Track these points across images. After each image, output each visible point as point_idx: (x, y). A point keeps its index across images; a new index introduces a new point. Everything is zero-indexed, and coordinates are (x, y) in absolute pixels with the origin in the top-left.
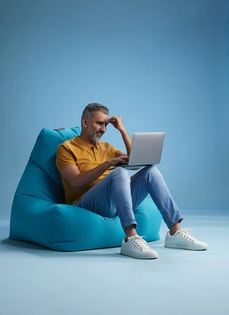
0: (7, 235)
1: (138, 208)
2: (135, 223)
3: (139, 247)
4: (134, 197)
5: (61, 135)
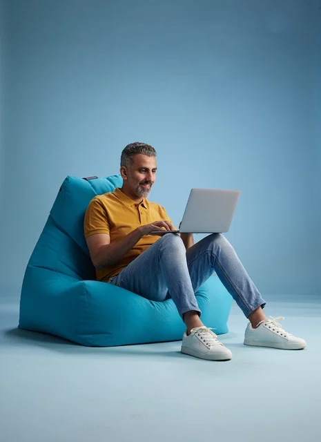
2: (199, 309)
3: (205, 343)
5: (93, 186)
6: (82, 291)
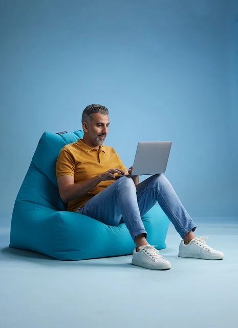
0: (7, 243)
2: (145, 232)
3: (151, 257)
5: (64, 139)
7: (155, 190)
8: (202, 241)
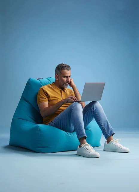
1: (87, 127)
2: (86, 136)
3: (88, 151)
4: (85, 120)
6: (37, 129)
7: (92, 110)
8: (117, 141)
